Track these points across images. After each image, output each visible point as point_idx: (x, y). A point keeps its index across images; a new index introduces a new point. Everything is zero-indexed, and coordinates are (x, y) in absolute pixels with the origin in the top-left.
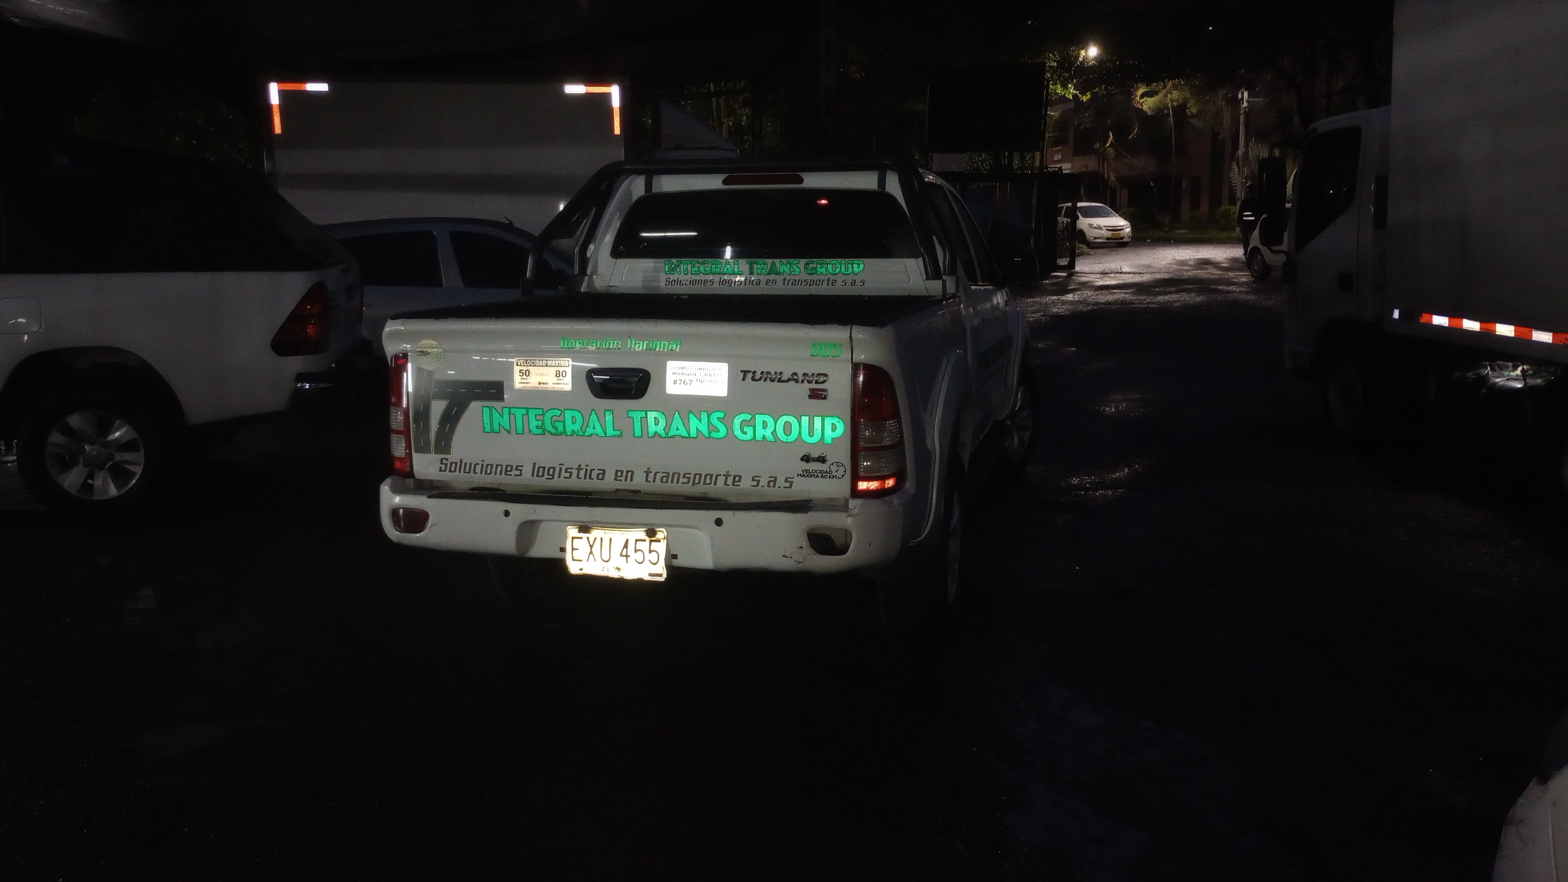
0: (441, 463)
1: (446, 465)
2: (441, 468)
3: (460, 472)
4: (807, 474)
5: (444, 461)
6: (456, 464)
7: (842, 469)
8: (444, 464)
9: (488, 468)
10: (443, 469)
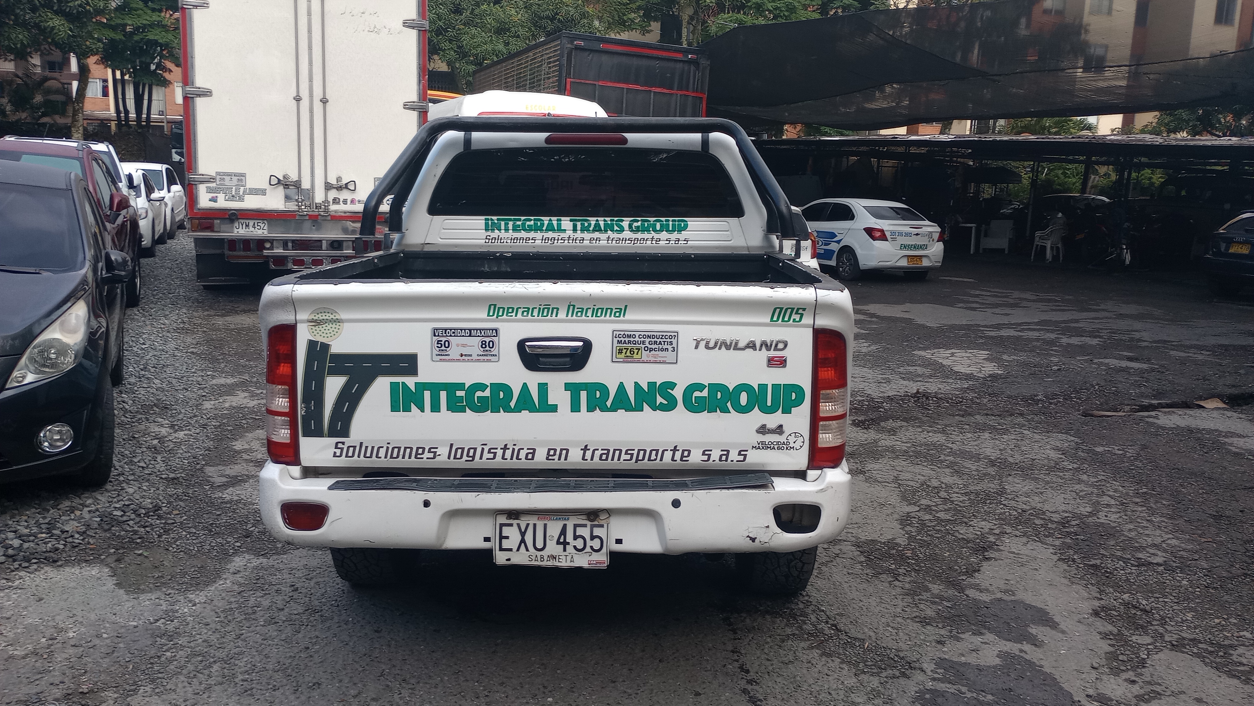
0: (336, 447)
1: (342, 449)
2: (335, 453)
3: (359, 457)
4: (764, 446)
5: (340, 445)
6: (355, 447)
7: (801, 439)
8: (339, 448)
9: (394, 451)
10: (338, 454)
